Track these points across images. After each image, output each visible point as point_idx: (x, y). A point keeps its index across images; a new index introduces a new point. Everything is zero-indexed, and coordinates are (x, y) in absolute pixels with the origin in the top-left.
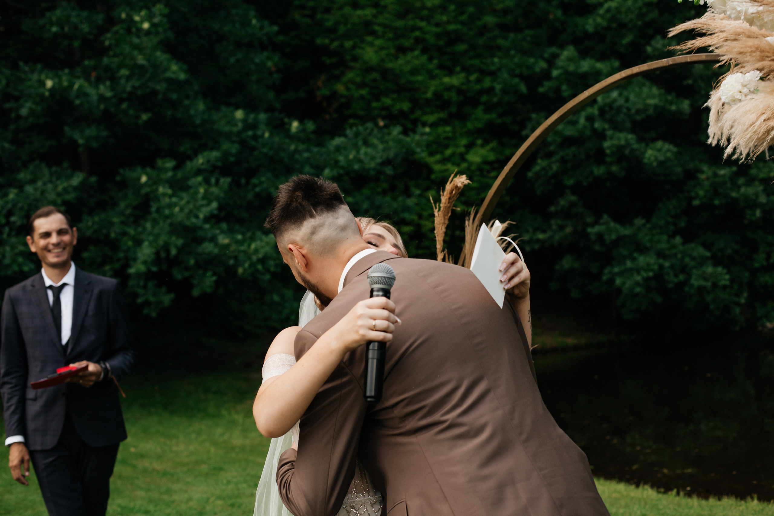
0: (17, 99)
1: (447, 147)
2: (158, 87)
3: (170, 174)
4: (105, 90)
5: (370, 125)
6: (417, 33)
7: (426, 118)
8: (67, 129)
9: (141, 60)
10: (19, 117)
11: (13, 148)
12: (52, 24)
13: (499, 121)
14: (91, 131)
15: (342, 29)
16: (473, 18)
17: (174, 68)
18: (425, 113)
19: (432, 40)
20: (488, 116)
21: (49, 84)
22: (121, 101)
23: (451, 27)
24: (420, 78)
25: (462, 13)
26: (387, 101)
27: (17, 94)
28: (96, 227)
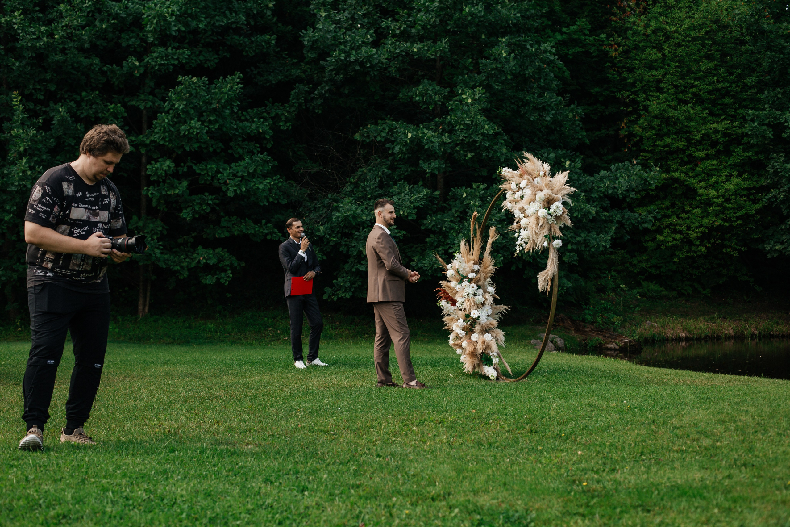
0: (393, 142)
1: (712, 176)
2: (477, 139)
3: (482, 193)
4: (446, 138)
5: (627, 163)
6: (694, 90)
7: (697, 154)
8: (421, 162)
9: (468, 121)
10: (393, 154)
11: (390, 172)
12: (417, 96)
13: (756, 157)
14: (434, 164)
15: (639, 85)
16: (740, 77)
17: (487, 127)
18: (698, 150)
19: (704, 95)
20: (746, 154)
21: (410, 135)
22: (457, 145)
23: (720, 85)
24: (693, 124)
25: (731, 74)
26: (668, 140)
27: (393, 139)
28: (434, 223)
